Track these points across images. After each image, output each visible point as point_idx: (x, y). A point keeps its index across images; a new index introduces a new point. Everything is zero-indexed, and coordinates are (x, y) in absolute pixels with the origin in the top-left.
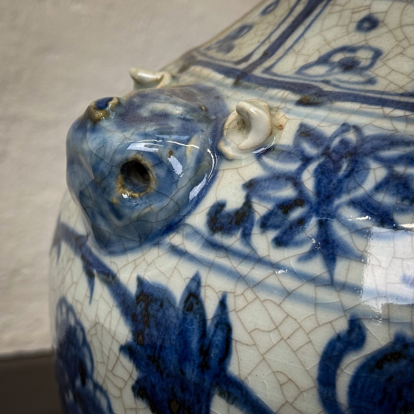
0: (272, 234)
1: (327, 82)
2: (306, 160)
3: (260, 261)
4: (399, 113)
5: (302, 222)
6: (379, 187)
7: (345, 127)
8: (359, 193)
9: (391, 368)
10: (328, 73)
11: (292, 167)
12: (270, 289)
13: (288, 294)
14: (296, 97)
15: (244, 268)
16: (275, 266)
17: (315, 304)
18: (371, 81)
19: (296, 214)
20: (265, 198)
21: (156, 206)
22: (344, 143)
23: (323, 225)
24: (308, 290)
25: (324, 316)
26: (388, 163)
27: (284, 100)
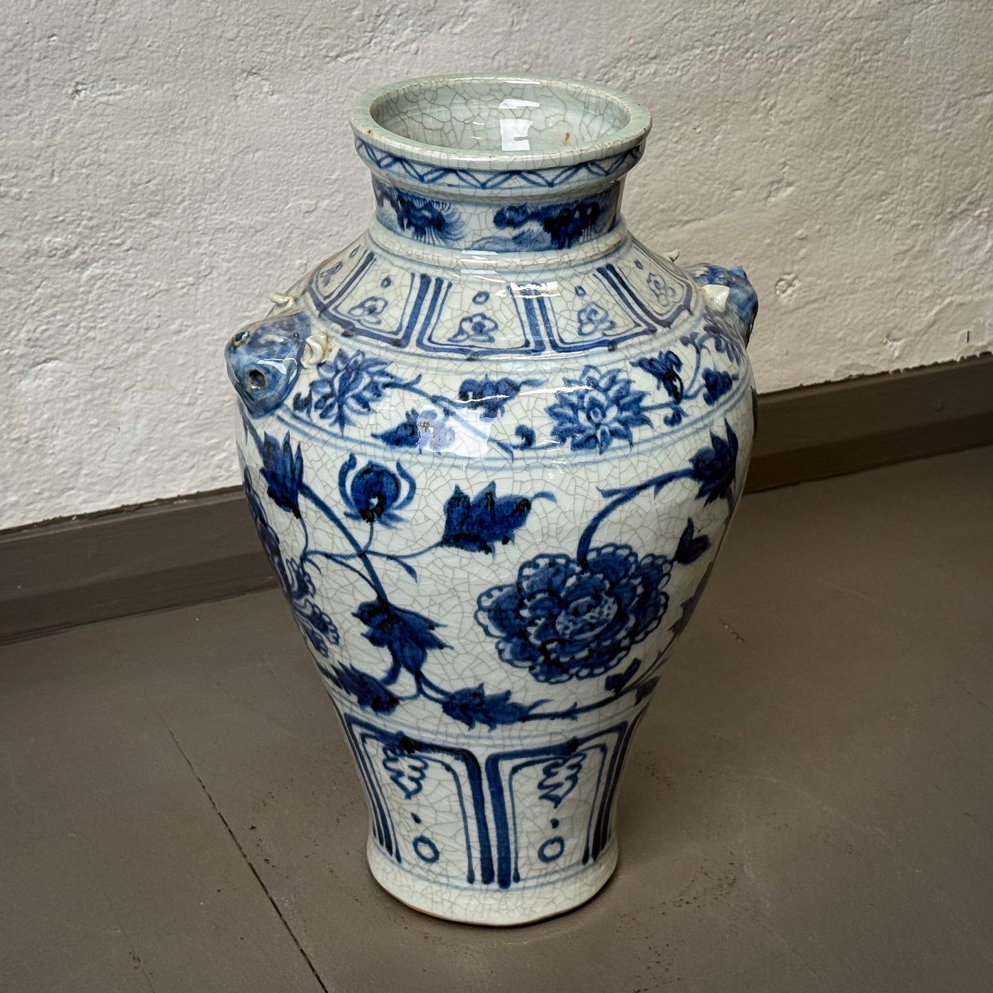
0: (319, 412)
1: (359, 321)
2: (338, 372)
3: (314, 426)
4: (384, 344)
5: (331, 406)
6: (365, 389)
7: (359, 352)
8: (356, 391)
9: (367, 477)
10: (362, 314)
11: (330, 375)
12: (318, 440)
13: (325, 443)
14: (342, 330)
15: (307, 429)
16: (320, 429)
17: (336, 447)
18: (379, 322)
19: (330, 401)
20: (317, 392)
21: (269, 395)
22: (356, 362)
23: (340, 407)
24: (333, 440)
25: (340, 453)
26: (372, 375)
27: (337, 332)
